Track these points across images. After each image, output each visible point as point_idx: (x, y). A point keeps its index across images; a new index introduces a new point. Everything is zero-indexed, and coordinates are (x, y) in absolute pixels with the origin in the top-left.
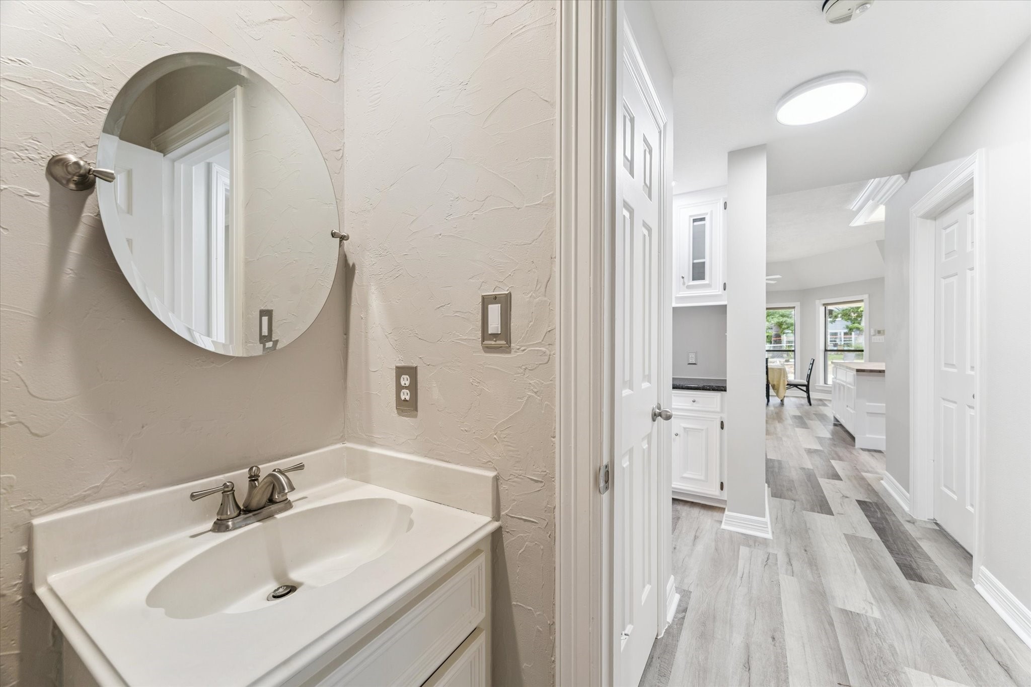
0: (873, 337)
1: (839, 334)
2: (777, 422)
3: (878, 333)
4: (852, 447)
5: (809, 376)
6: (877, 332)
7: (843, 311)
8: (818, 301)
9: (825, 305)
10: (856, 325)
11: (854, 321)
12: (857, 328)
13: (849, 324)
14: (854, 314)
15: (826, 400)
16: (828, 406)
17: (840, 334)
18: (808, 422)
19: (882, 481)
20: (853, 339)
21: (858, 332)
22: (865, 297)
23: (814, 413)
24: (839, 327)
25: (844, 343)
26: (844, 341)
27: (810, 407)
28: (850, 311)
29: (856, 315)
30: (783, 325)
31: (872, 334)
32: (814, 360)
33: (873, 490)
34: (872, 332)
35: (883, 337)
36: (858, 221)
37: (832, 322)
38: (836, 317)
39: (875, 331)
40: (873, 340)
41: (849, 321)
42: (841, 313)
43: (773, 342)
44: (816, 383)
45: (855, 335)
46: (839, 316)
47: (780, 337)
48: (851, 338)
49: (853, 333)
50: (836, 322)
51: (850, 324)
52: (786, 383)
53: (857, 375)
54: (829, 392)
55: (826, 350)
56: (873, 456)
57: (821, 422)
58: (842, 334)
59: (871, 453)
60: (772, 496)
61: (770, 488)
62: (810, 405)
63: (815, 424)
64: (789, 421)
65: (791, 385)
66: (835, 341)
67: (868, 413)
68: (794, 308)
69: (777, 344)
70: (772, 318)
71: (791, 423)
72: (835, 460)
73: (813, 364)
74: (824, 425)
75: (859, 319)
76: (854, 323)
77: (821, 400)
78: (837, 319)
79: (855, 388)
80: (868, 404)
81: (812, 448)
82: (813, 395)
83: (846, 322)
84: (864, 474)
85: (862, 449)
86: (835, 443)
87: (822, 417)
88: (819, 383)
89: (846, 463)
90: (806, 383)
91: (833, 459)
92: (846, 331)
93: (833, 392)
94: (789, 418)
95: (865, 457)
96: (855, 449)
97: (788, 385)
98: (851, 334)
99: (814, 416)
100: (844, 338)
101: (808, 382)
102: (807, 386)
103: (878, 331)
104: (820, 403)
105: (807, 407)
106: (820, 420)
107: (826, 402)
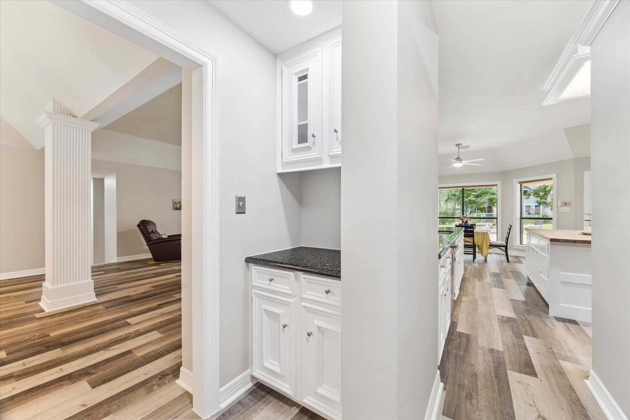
0: (560, 208)
1: (531, 207)
2: (477, 279)
3: (565, 205)
4: (545, 315)
5: (507, 239)
6: (563, 204)
7: (535, 191)
8: (515, 179)
9: (521, 183)
10: (544, 200)
11: (542, 198)
12: (544, 202)
13: (538, 199)
14: (542, 193)
15: (521, 257)
16: (523, 263)
17: (533, 207)
18: (504, 280)
19: (586, 380)
20: (541, 210)
21: (545, 205)
22: (554, 176)
23: (512, 270)
24: (532, 201)
25: (535, 213)
26: (535, 211)
27: (508, 264)
28: (539, 191)
29: (543, 193)
30: (493, 200)
31: (559, 206)
32: (511, 226)
33: (578, 400)
34: (560, 204)
35: (569, 208)
36: (549, 101)
37: (526, 198)
38: (530, 195)
39: (562, 203)
40: (560, 210)
41: (539, 198)
42: (533, 192)
43: (486, 212)
44: (513, 244)
45: (542, 207)
46: (532, 194)
47: (491, 208)
48: (540, 209)
49: (541, 206)
50: (530, 198)
51: (540, 199)
52: (489, 244)
53: (551, 244)
54: (524, 251)
55: (521, 218)
56: (568, 329)
57: (516, 281)
58: (534, 206)
59: (567, 324)
60: (443, 414)
61: (445, 392)
62: (508, 262)
63: (511, 283)
64: (488, 279)
65: (492, 246)
66: (529, 211)
67: (561, 282)
68: (497, 185)
69: (489, 213)
70: (486, 196)
71: (490, 282)
72: (528, 336)
73: (510, 229)
74: (519, 285)
75: (546, 196)
76: (542, 199)
77: (517, 257)
78: (530, 197)
79: (549, 256)
80: (561, 273)
81: (505, 315)
82: (510, 253)
83: (536, 198)
84: (563, 363)
85: (557, 318)
86: (529, 308)
87: (517, 275)
88: (516, 244)
89: (540, 340)
90: (505, 244)
91: (527, 334)
92: (537, 204)
93: (527, 251)
94: (488, 276)
95: (560, 330)
96: (548, 318)
97: (490, 245)
98: (540, 207)
99: (510, 274)
100: (535, 209)
101: (507, 243)
102: (506, 247)
103: (565, 203)
104: (516, 259)
105: (505, 264)
106: (515, 278)
107: (521, 259)
